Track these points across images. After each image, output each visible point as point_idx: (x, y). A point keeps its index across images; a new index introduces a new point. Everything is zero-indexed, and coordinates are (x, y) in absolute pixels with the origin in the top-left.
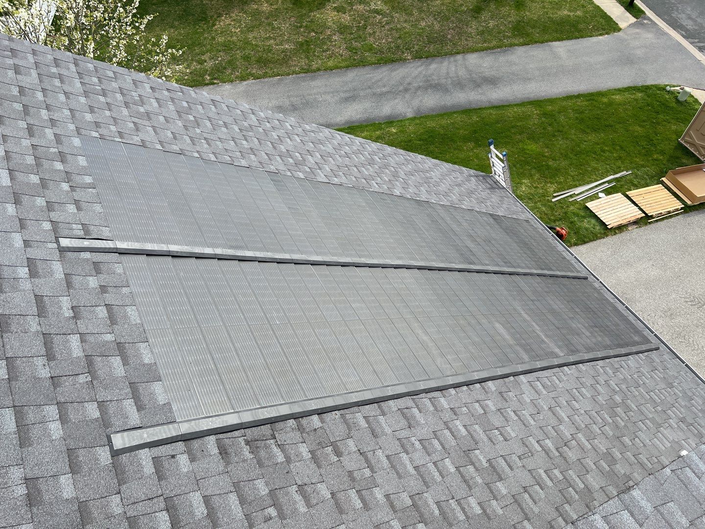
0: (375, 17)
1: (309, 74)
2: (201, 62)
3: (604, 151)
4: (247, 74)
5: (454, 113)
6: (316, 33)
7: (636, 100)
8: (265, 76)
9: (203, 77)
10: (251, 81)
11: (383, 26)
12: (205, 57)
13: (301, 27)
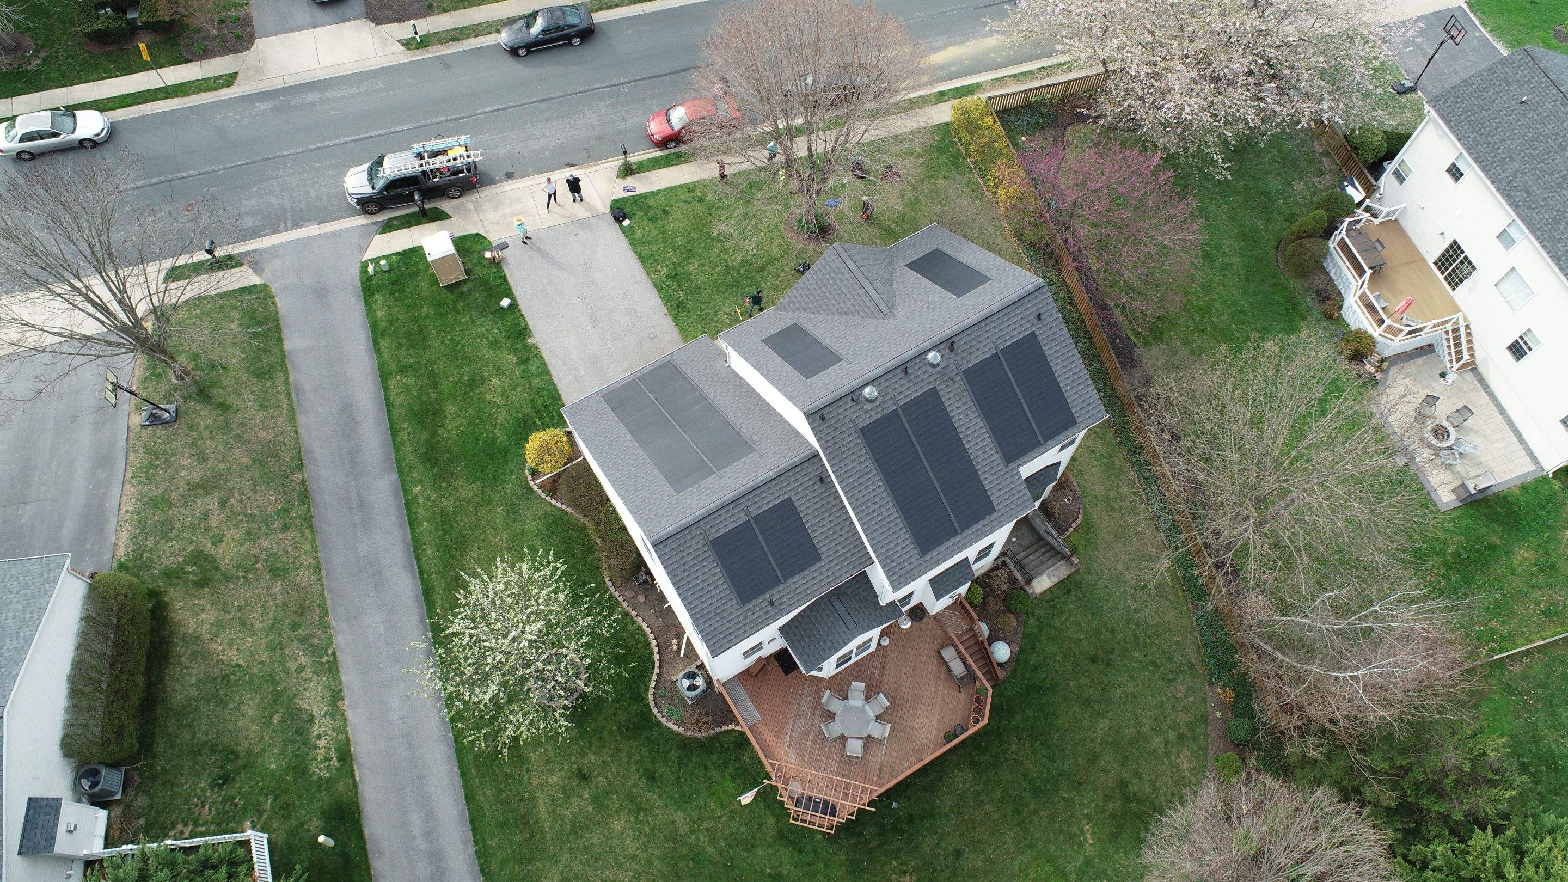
0: (232, 505)
1: (323, 565)
2: (301, 669)
3: (452, 340)
4: (321, 623)
5: (394, 441)
6: (257, 562)
7: (386, 301)
8: (323, 607)
9: (324, 664)
10: (331, 619)
11: (249, 498)
12: (293, 666)
13: (245, 578)
